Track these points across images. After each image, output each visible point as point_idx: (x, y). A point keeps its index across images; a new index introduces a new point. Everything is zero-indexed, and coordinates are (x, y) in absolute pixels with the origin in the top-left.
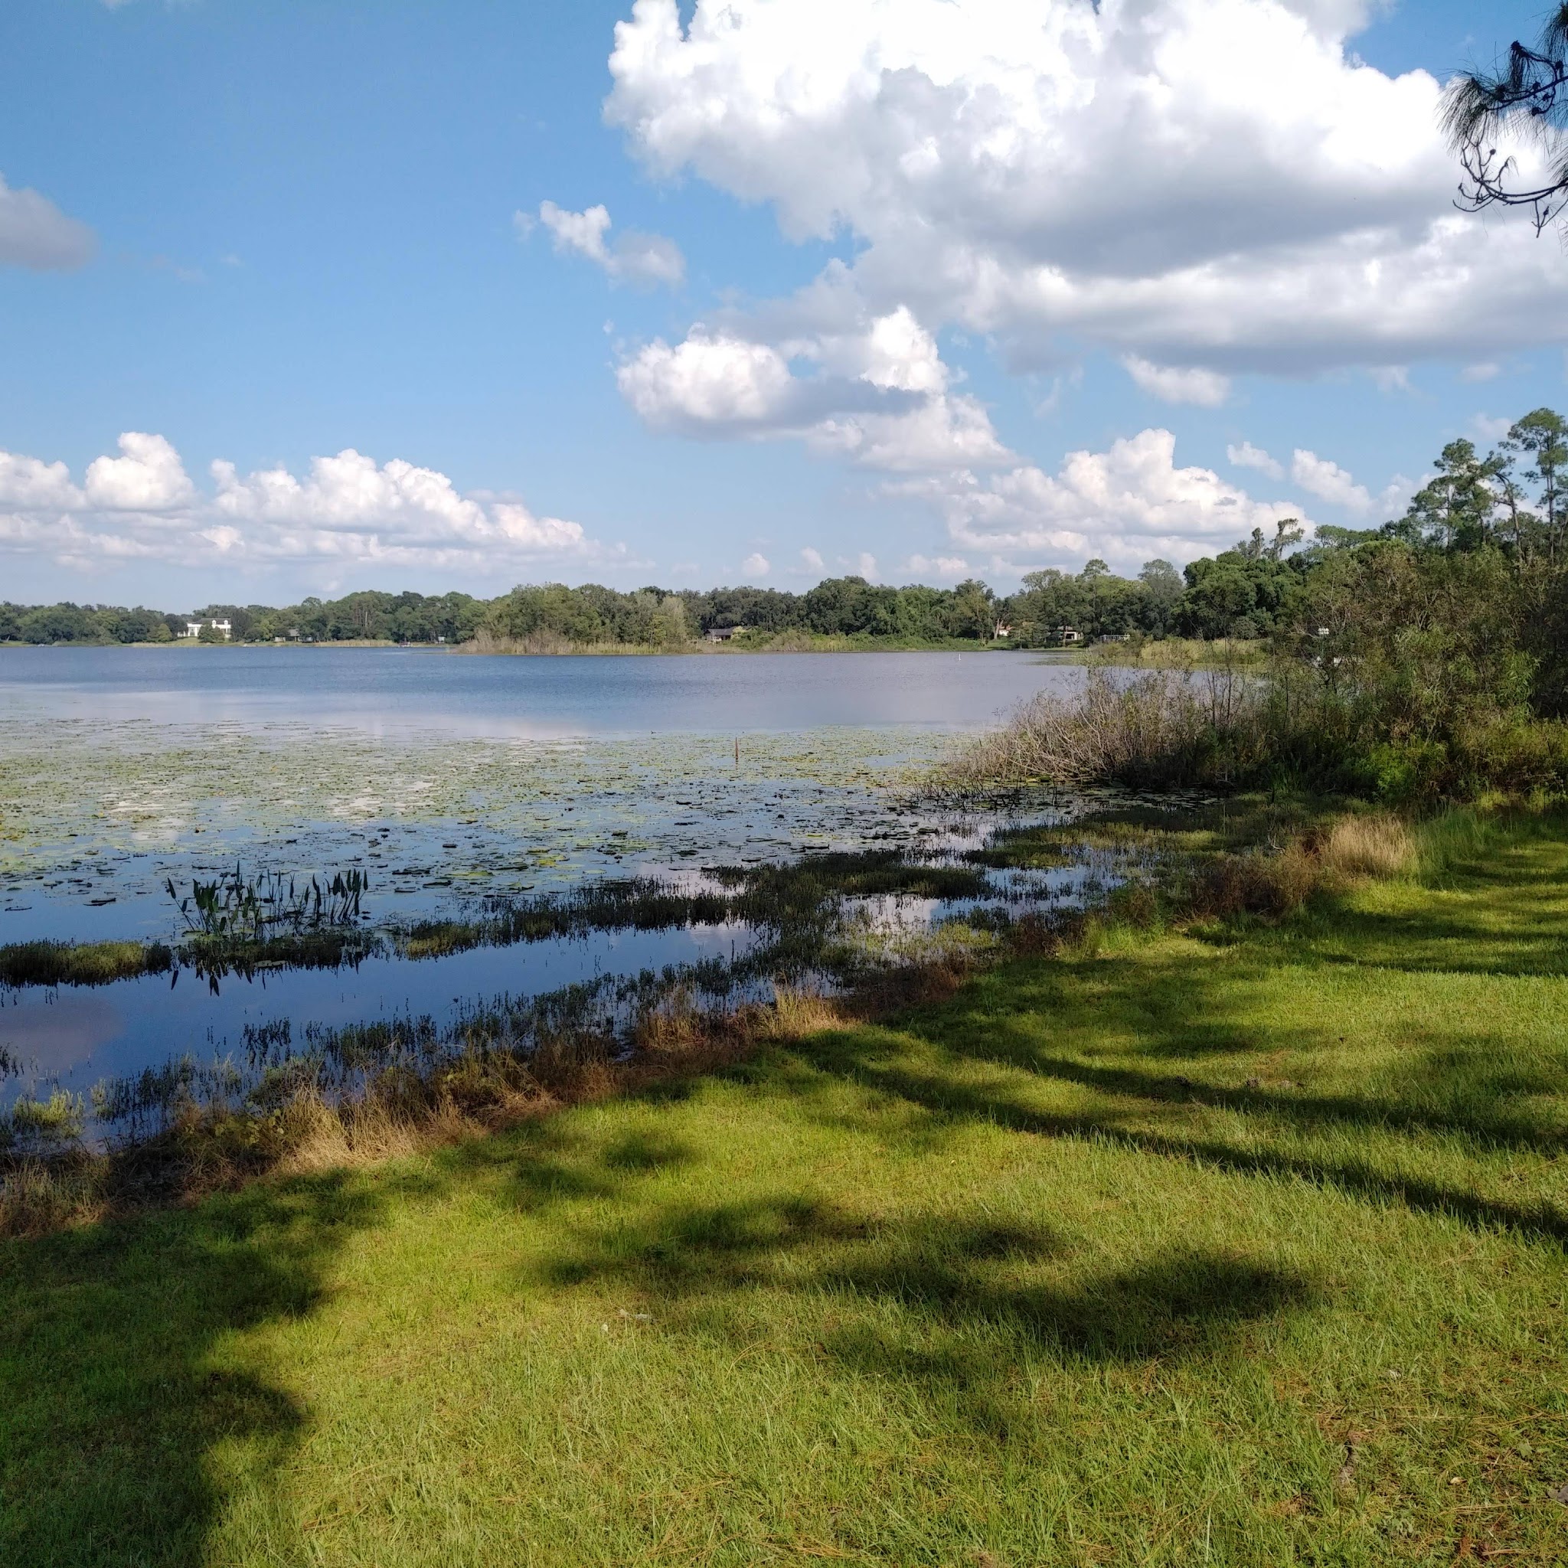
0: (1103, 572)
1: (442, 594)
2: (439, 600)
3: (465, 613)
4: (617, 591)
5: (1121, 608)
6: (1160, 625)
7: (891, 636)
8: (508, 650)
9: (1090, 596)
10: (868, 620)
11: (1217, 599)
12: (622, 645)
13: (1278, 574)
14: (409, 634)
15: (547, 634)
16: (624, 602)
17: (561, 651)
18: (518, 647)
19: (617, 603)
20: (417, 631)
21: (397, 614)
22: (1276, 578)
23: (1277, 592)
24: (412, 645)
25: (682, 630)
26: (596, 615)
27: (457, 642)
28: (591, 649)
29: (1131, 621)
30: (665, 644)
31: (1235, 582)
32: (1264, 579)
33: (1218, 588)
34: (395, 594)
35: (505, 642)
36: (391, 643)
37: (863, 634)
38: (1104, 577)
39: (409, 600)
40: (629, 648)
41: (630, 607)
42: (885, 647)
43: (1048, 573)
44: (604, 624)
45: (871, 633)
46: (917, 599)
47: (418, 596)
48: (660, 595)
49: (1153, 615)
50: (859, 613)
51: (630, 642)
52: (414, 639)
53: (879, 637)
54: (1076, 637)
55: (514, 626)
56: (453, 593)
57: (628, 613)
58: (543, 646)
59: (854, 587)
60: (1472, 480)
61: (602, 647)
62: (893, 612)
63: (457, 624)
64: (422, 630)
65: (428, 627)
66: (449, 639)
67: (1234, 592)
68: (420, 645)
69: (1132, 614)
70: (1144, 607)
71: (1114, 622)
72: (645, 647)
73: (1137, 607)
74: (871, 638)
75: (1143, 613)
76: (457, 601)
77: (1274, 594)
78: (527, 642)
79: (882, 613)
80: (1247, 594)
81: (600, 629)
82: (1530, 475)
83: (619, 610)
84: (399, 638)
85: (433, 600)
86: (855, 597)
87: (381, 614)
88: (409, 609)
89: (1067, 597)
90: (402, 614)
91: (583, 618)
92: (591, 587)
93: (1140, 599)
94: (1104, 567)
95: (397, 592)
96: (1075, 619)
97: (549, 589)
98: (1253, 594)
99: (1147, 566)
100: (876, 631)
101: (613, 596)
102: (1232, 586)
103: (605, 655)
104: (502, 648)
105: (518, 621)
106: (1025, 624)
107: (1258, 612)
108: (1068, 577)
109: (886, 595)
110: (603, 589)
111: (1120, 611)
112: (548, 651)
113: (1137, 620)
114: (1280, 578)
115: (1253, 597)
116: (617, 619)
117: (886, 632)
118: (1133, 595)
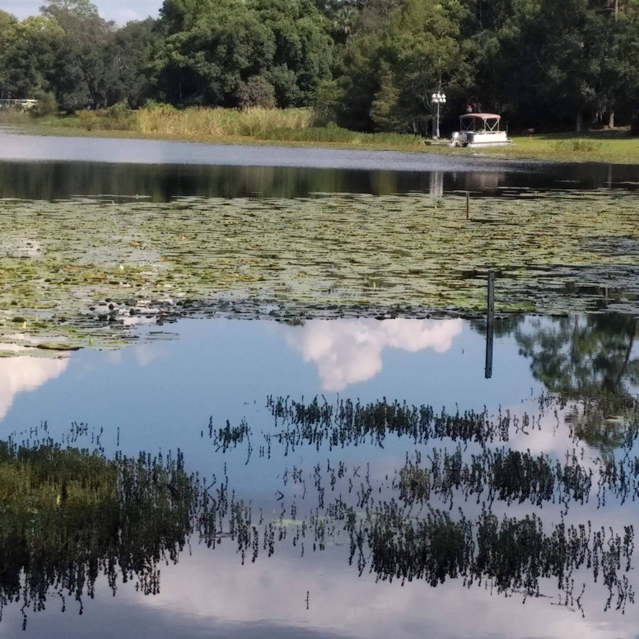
5: (25, 57)
6: (85, 86)
11: (222, 49)
13: (301, 16)
22: (300, 21)
23: (302, 41)
29: (40, 79)
31: (247, 27)
32: (284, 22)
33: (223, 33)
49: (74, 70)
67: (246, 40)
69: (41, 67)
70: (59, 58)
71: (14, 78)
73: (49, 57)
75: (59, 67)
77: (299, 46)
80: (262, 44)
93: (54, 45)
98: (270, 43)
102: (243, 32)
107: (276, 70)
111: (24, 62)
113: (48, 77)
114: (305, 22)
115: (270, 49)
118: (43, 39)
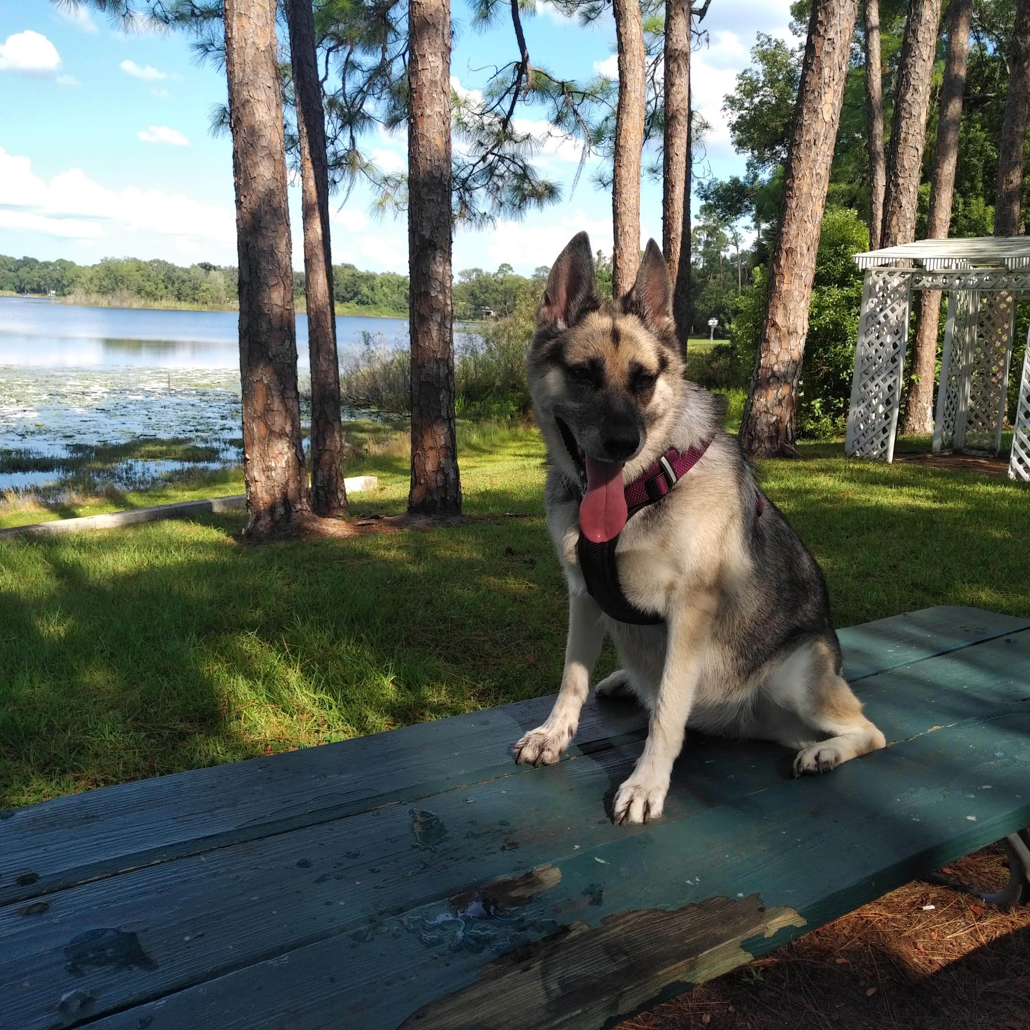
0: (510, 272)
1: (53, 260)
2: (50, 264)
3: (70, 274)
4: (176, 264)
7: (371, 306)
8: (96, 303)
9: (501, 288)
10: (356, 294)
12: (179, 303)
14: (28, 287)
15: (125, 293)
16: (181, 273)
17: (135, 306)
18: (104, 301)
19: (176, 274)
20: (35, 286)
21: (20, 273)
24: (32, 296)
25: (222, 294)
26: (160, 281)
27: (64, 295)
28: (156, 305)
30: (210, 304)
34: (17, 258)
35: (94, 297)
36: (14, 294)
37: (352, 304)
38: (511, 275)
39: (28, 263)
40: (184, 306)
41: (185, 277)
42: (367, 314)
43: (475, 270)
44: (166, 288)
45: (357, 303)
46: (389, 281)
47: (36, 261)
48: (207, 267)
50: (349, 289)
51: (185, 300)
52: (34, 291)
53: (363, 307)
54: (493, 313)
55: (101, 285)
56: (61, 260)
57: (184, 281)
58: (122, 301)
59: (348, 272)
60: (716, 229)
61: (164, 304)
62: (373, 290)
63: (65, 282)
64: (39, 285)
65: (42, 283)
66: (59, 293)
68: (36, 296)
72: (195, 306)
74: (358, 307)
76: (64, 266)
78: (110, 298)
79: (365, 290)
81: (165, 291)
82: (747, 228)
83: (178, 279)
84: (21, 291)
85: (46, 265)
86: (347, 278)
87: (7, 272)
88: (29, 270)
89: (487, 287)
90: (23, 273)
91: (151, 283)
92: (158, 261)
94: (511, 269)
95: (19, 256)
96: (492, 302)
97: (127, 261)
99: (537, 270)
100: (361, 302)
101: (173, 268)
103: (167, 310)
104: (92, 301)
105: (104, 283)
106: (460, 303)
108: (488, 274)
109: (368, 278)
110: (166, 263)
112: (125, 305)
116: (176, 285)
117: (367, 303)
